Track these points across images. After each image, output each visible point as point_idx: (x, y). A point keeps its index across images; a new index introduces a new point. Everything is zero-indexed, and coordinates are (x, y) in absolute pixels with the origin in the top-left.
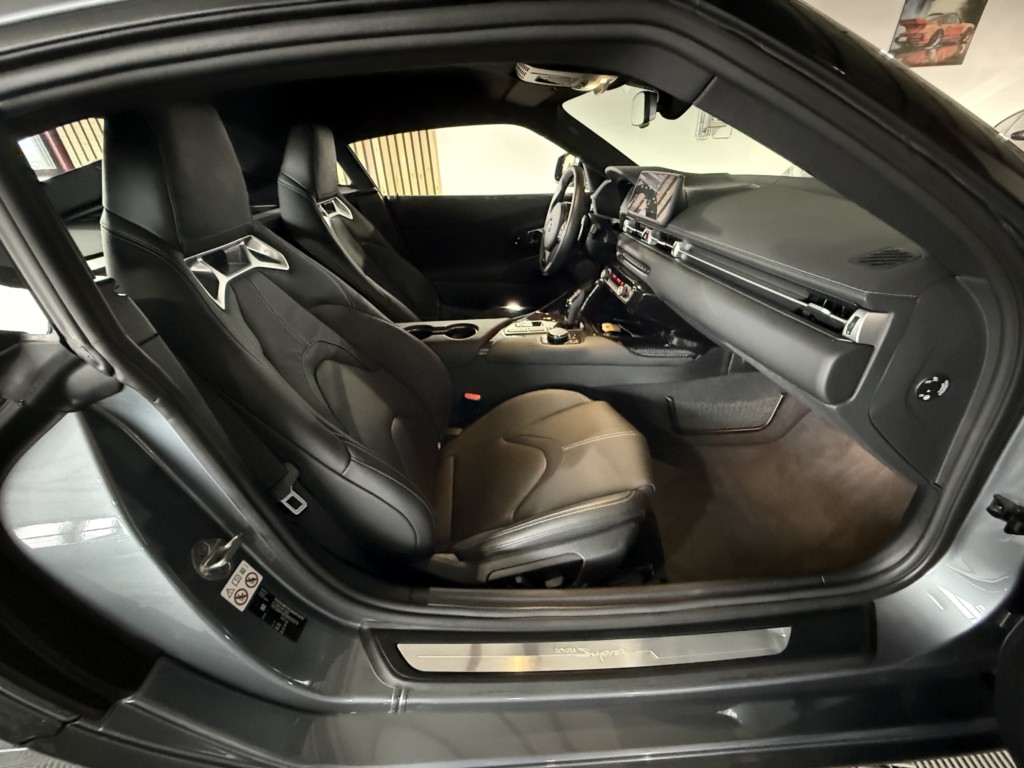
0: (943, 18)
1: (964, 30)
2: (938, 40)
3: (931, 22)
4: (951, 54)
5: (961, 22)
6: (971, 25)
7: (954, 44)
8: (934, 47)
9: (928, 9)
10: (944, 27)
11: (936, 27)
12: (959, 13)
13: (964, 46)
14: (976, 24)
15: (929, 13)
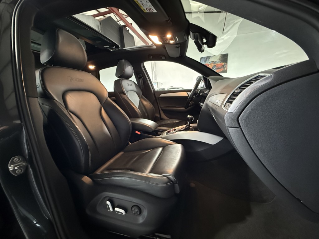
0: (214, 62)
1: (223, 65)
2: (215, 68)
3: (210, 64)
4: (221, 71)
5: (221, 63)
6: (226, 63)
7: (221, 68)
8: (215, 69)
9: (209, 60)
10: (216, 64)
11: (213, 65)
12: (219, 61)
13: (225, 68)
14: (227, 63)
15: (209, 62)
